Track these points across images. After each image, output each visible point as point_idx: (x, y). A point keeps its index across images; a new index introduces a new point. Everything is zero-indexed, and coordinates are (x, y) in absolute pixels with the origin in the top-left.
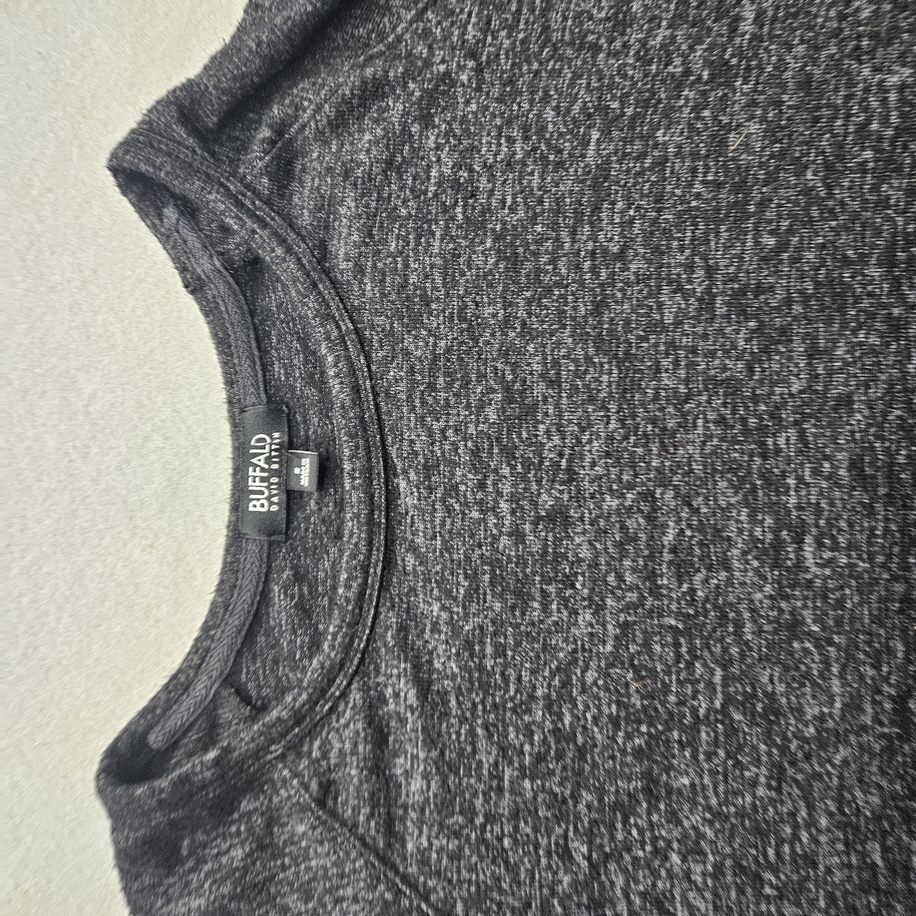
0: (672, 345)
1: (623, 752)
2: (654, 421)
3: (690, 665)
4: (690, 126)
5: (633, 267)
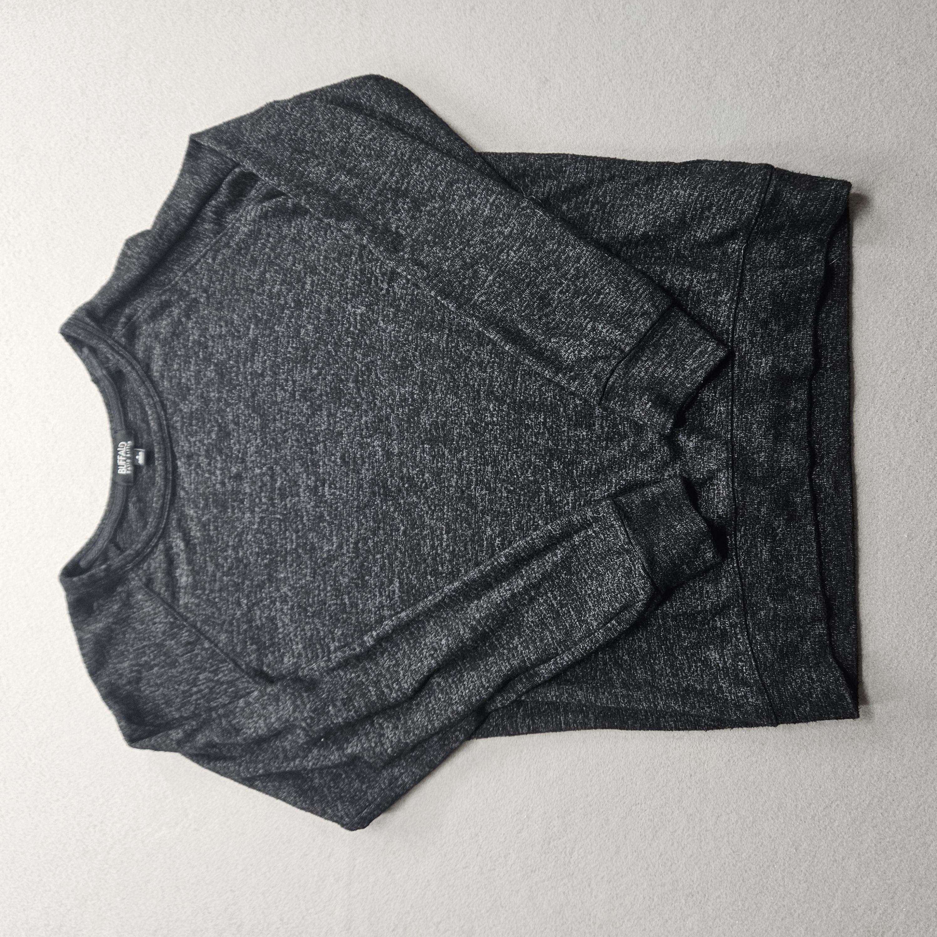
0: (280, 410)
1: (260, 565)
2: (273, 439)
3: (284, 533)
4: (287, 325)
5: (266, 379)
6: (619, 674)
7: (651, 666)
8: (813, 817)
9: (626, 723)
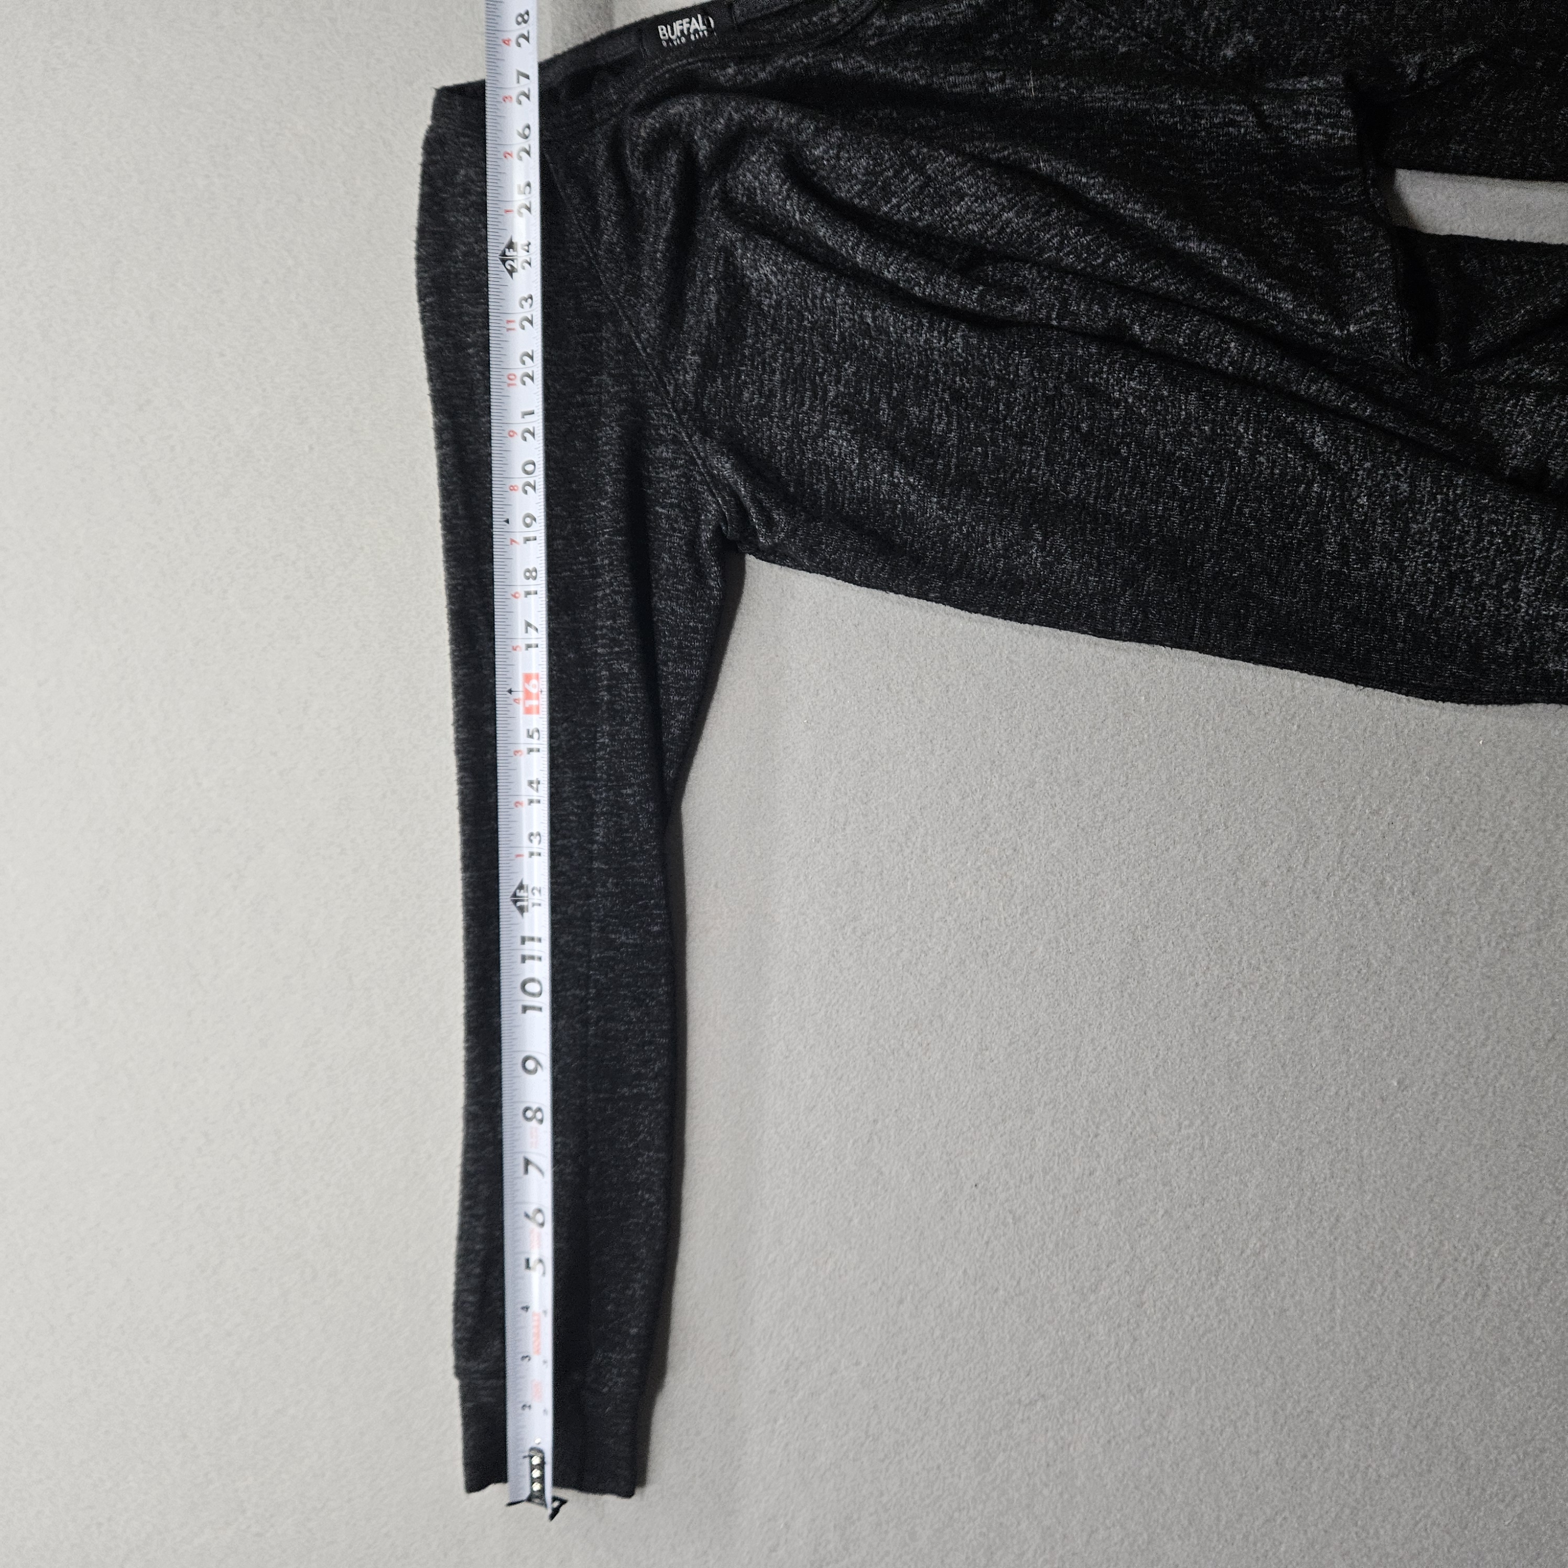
8: (1246, 1537)
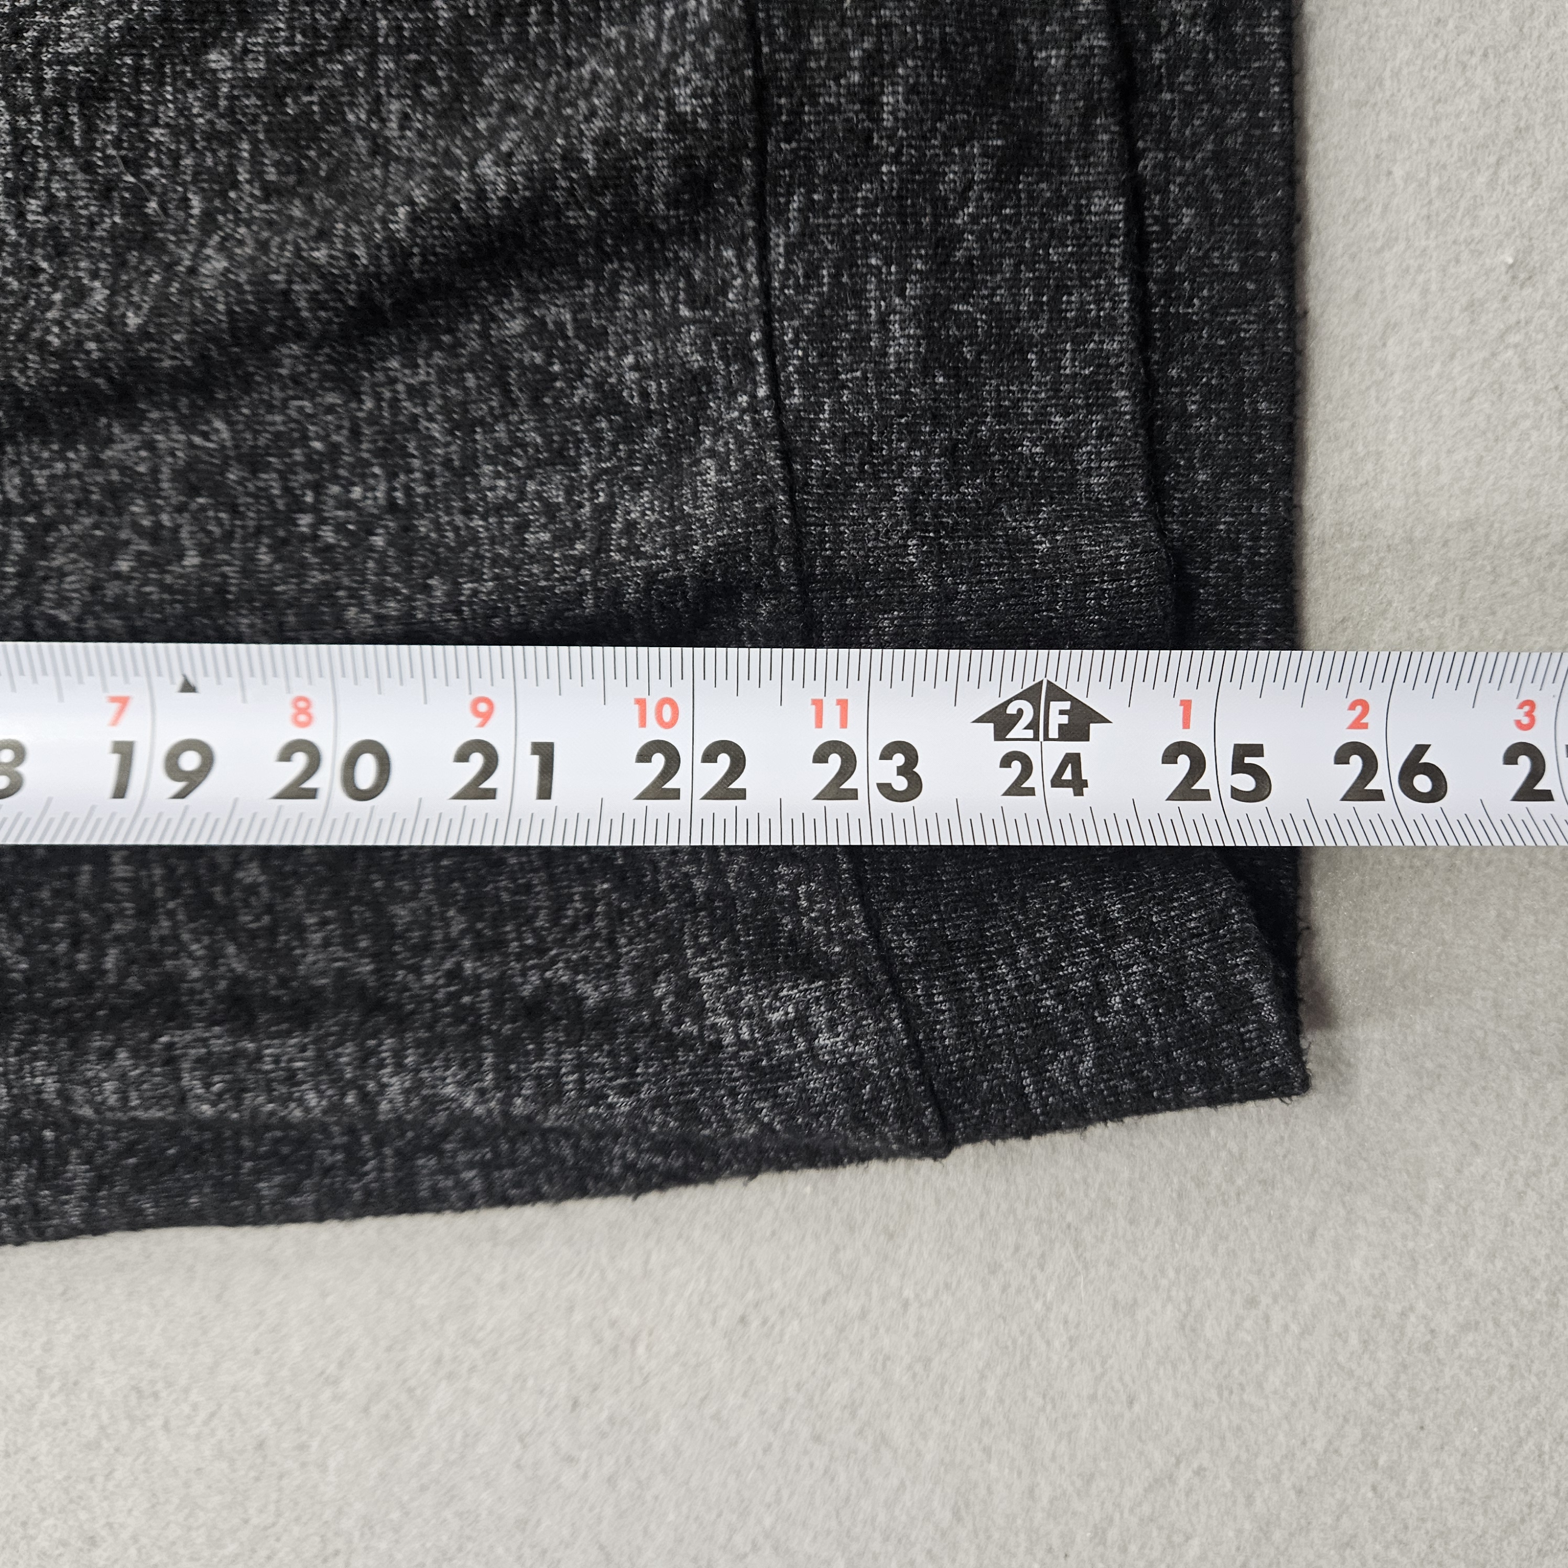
6: (214, 957)
7: (377, 907)
9: (247, 1192)
